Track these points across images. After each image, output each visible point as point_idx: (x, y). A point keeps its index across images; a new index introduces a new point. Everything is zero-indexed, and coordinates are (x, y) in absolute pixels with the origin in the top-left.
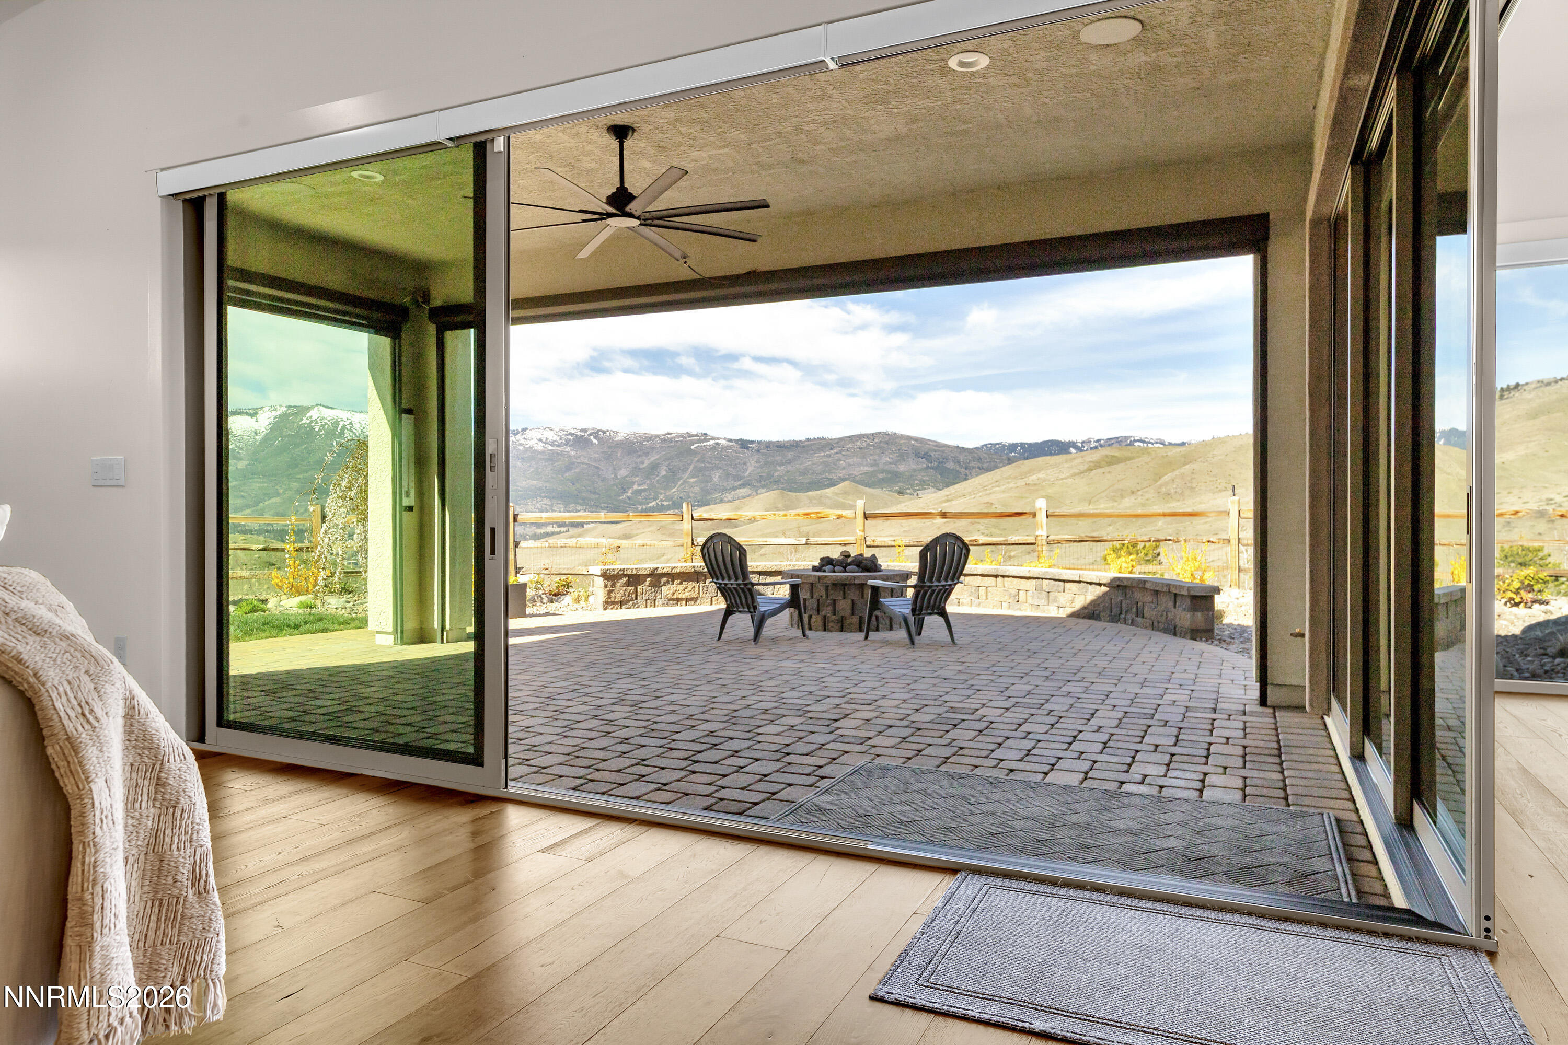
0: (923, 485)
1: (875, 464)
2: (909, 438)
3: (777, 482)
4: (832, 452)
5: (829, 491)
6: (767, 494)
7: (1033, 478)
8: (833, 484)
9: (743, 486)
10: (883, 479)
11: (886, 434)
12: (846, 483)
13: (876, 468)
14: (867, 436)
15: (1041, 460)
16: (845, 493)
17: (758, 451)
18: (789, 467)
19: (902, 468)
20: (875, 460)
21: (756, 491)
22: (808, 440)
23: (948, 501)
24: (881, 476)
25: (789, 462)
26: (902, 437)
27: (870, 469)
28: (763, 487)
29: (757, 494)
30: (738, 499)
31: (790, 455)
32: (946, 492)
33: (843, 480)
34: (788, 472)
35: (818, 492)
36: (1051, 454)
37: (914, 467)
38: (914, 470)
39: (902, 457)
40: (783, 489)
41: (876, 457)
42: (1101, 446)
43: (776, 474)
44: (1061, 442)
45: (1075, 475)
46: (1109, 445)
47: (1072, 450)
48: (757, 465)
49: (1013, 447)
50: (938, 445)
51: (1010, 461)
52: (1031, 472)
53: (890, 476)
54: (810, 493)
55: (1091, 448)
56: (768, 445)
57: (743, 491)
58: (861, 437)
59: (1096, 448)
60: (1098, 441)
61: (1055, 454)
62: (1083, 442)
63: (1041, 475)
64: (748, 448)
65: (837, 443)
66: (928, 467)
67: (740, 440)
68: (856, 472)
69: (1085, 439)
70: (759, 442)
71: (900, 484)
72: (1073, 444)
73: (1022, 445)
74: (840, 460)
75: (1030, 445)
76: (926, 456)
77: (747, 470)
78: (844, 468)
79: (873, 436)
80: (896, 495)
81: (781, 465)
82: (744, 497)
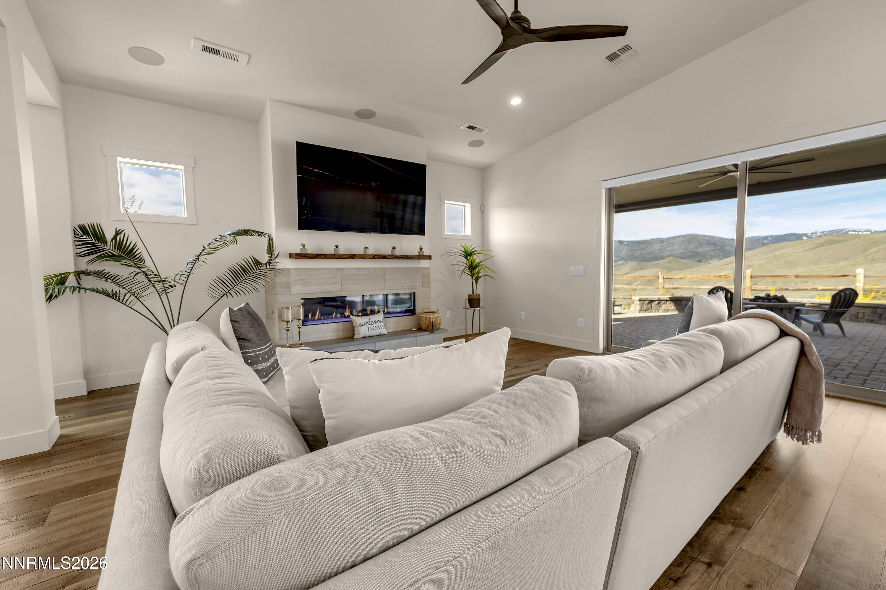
0: (712, 257)
1: (686, 248)
2: (705, 236)
3: (636, 258)
4: (664, 244)
5: (661, 261)
6: (632, 263)
7: (779, 253)
8: (663, 258)
9: (620, 260)
10: (690, 256)
11: (692, 235)
12: (671, 258)
13: (686, 251)
14: (682, 236)
15: (784, 244)
16: (670, 262)
17: (628, 245)
18: (642, 251)
19: (700, 250)
20: (686, 247)
21: (627, 262)
22: (651, 239)
23: (726, 265)
24: (689, 254)
25: (642, 249)
26: (701, 236)
27: (683, 251)
28: (630, 260)
29: (627, 263)
30: (618, 265)
31: (642, 246)
32: (725, 261)
33: (669, 256)
34: (641, 253)
35: (656, 262)
36: (790, 240)
37: (707, 249)
38: (707, 251)
39: (700, 245)
40: (639, 261)
41: (687, 246)
42: (825, 235)
43: (636, 255)
44: (797, 234)
45: (806, 250)
46: (830, 234)
47: (805, 238)
48: (627, 251)
49: (766, 238)
50: (721, 239)
51: (764, 245)
52: (777, 249)
53: (693, 254)
54: (652, 263)
55: (818, 236)
56: (632, 242)
57: (621, 262)
58: (678, 237)
59: (821, 236)
60: (823, 232)
61: (793, 240)
62: (812, 234)
63: (784, 251)
64: (623, 244)
65: (666, 240)
66: (714, 249)
67: (620, 241)
68: (676, 253)
69: (813, 231)
70: (628, 242)
71: (699, 258)
72: (806, 235)
73: (772, 236)
74: (667, 247)
75: (777, 236)
76: (714, 244)
77: (622, 253)
78: (669, 251)
79: (685, 236)
80: (697, 262)
81: (638, 251)
82: (620, 265)
